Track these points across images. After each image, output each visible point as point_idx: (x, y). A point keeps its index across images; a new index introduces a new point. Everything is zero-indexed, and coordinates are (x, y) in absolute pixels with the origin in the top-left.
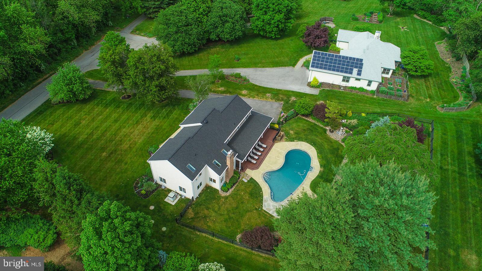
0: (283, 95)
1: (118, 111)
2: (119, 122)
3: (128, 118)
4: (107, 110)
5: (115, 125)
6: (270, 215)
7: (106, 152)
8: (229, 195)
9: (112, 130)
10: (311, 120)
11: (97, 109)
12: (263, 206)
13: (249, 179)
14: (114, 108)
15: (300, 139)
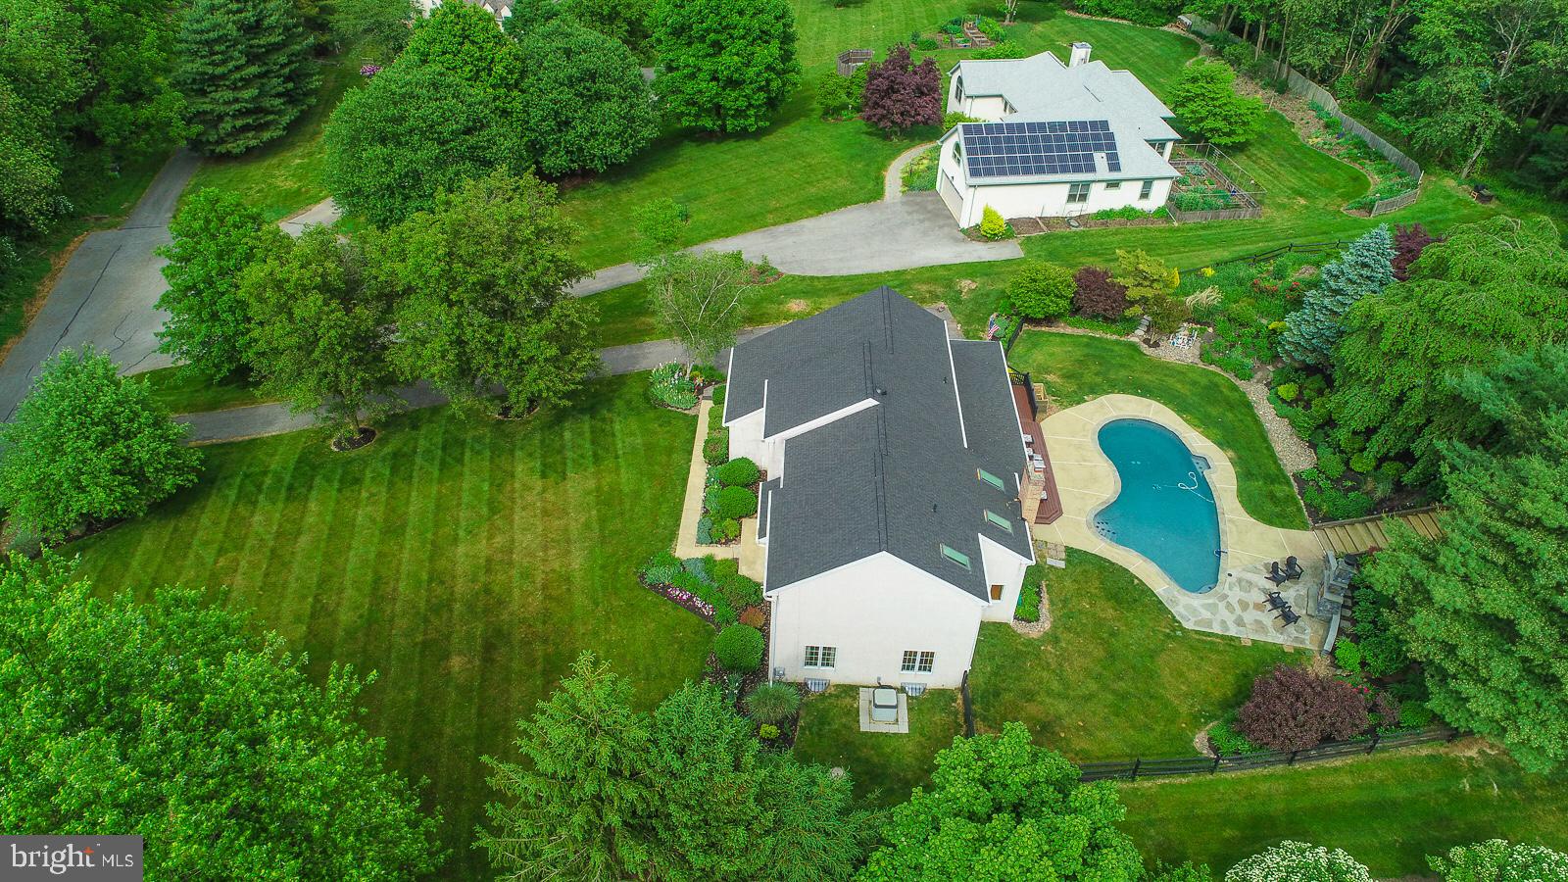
0: (927, 282)
1: (364, 494)
2: (410, 532)
3: (438, 506)
4: (313, 506)
5: (402, 547)
6: (1223, 637)
7: (460, 653)
8: (1054, 627)
9: (404, 569)
10: (1069, 330)
11: (257, 518)
12: (1178, 618)
13: (1063, 556)
14: (340, 490)
15: (1095, 390)
